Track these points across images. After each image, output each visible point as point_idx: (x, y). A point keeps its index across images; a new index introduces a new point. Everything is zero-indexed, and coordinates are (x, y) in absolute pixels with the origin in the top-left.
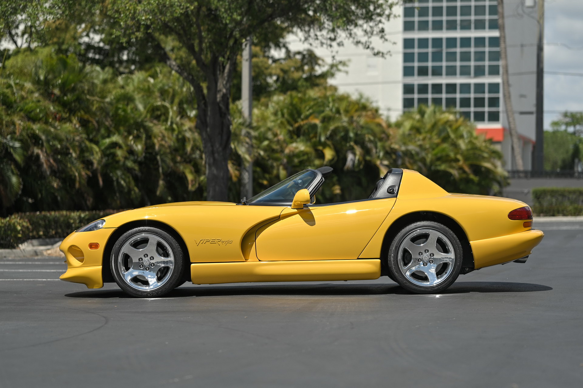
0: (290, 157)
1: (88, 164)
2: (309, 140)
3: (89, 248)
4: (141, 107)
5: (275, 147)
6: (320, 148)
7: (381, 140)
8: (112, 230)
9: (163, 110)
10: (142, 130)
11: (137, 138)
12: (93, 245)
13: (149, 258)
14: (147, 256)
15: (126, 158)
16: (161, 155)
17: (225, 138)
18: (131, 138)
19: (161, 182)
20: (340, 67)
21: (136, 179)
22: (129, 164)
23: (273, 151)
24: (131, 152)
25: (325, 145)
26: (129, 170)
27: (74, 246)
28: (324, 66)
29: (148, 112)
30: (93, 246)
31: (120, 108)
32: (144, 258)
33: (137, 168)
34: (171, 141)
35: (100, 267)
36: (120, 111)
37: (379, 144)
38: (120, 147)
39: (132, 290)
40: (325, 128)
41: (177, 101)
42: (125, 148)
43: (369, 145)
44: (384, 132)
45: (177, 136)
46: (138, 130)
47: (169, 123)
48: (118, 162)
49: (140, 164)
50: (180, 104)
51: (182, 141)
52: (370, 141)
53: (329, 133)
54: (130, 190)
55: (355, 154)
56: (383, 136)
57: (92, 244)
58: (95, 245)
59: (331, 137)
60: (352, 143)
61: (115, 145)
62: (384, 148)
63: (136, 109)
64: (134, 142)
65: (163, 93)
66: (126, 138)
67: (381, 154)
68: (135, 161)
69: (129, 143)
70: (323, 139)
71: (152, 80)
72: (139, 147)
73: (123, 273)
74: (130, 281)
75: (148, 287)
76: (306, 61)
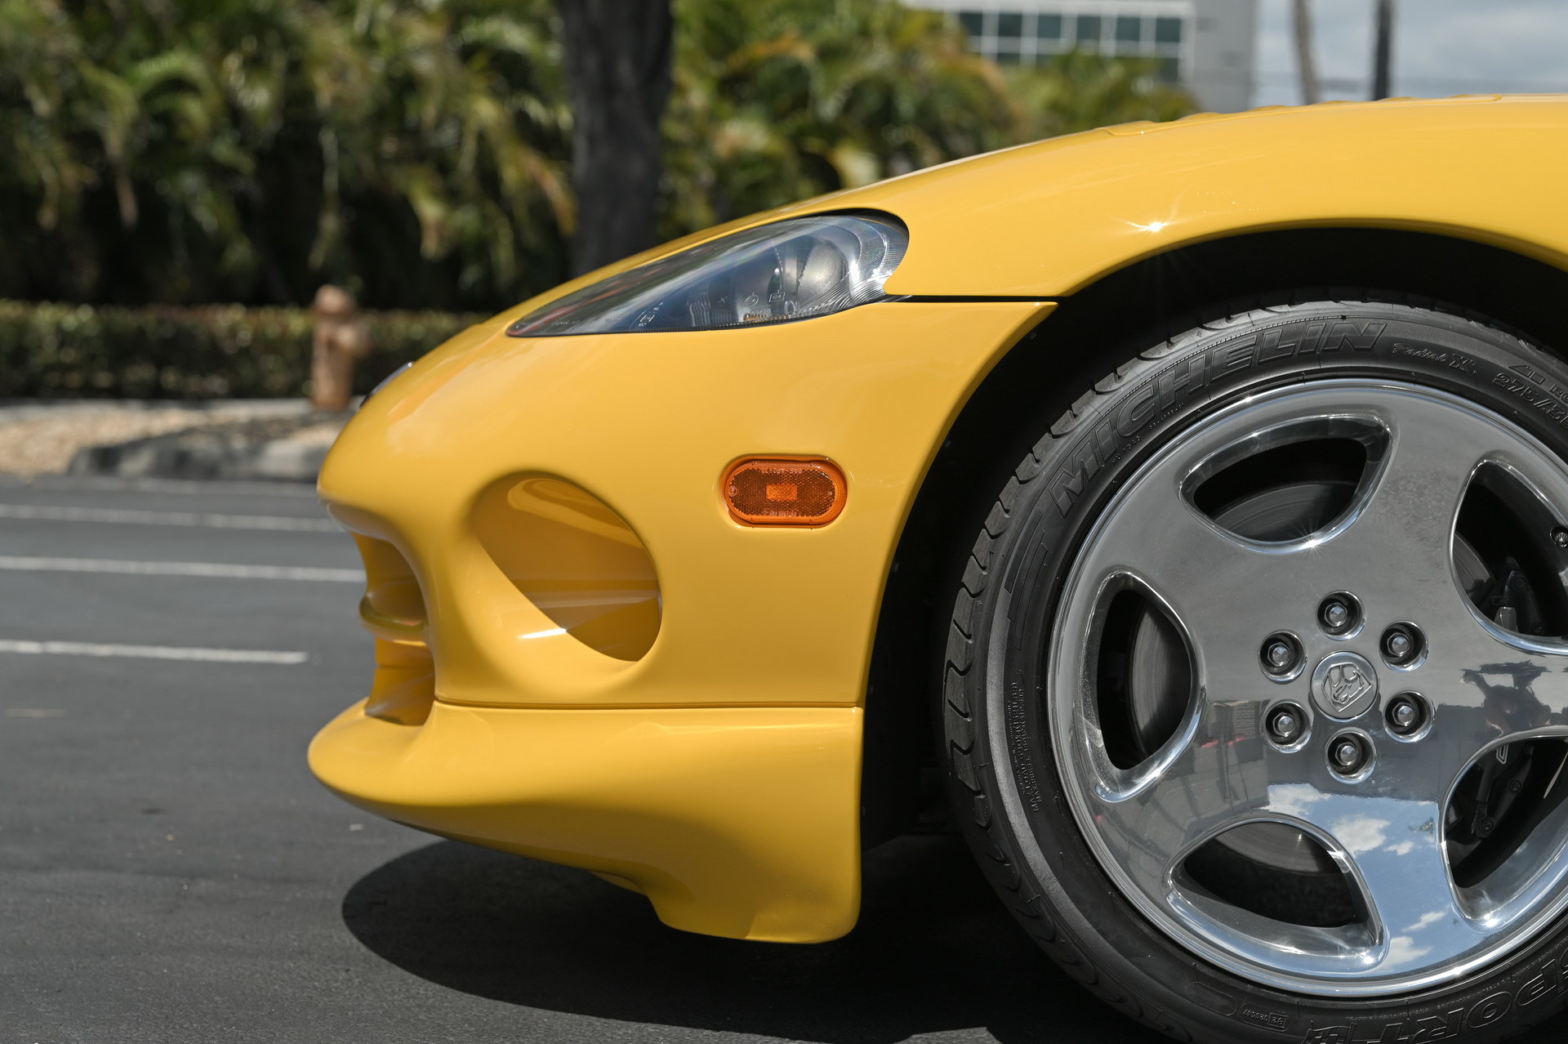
3: (723, 511)
8: (1008, 321)
10: (274, 39)
11: (255, 65)
12: (775, 479)
14: (1353, 611)
15: (215, 133)
16: (334, 129)
18: (234, 61)
19: (330, 222)
21: (243, 206)
22: (224, 152)
24: (234, 115)
25: (833, 134)
26: (224, 173)
27: (537, 486)
30: (772, 493)
32: (1312, 638)
33: (248, 167)
34: (365, 84)
35: (848, 724)
38: (197, 92)
39: (1187, 986)
40: (831, 80)
42: (214, 99)
44: (995, 105)
45: (389, 65)
46: (260, 38)
48: (182, 144)
49: (261, 154)
51: (405, 85)
54: (221, 246)
57: (764, 468)
58: (793, 478)
59: (845, 112)
61: (177, 84)
64: (245, 81)
66: (215, 64)
68: (244, 145)
69: (227, 82)
70: (828, 111)
72: (259, 97)
73: (1103, 790)
74: (1170, 882)
75: (1366, 958)
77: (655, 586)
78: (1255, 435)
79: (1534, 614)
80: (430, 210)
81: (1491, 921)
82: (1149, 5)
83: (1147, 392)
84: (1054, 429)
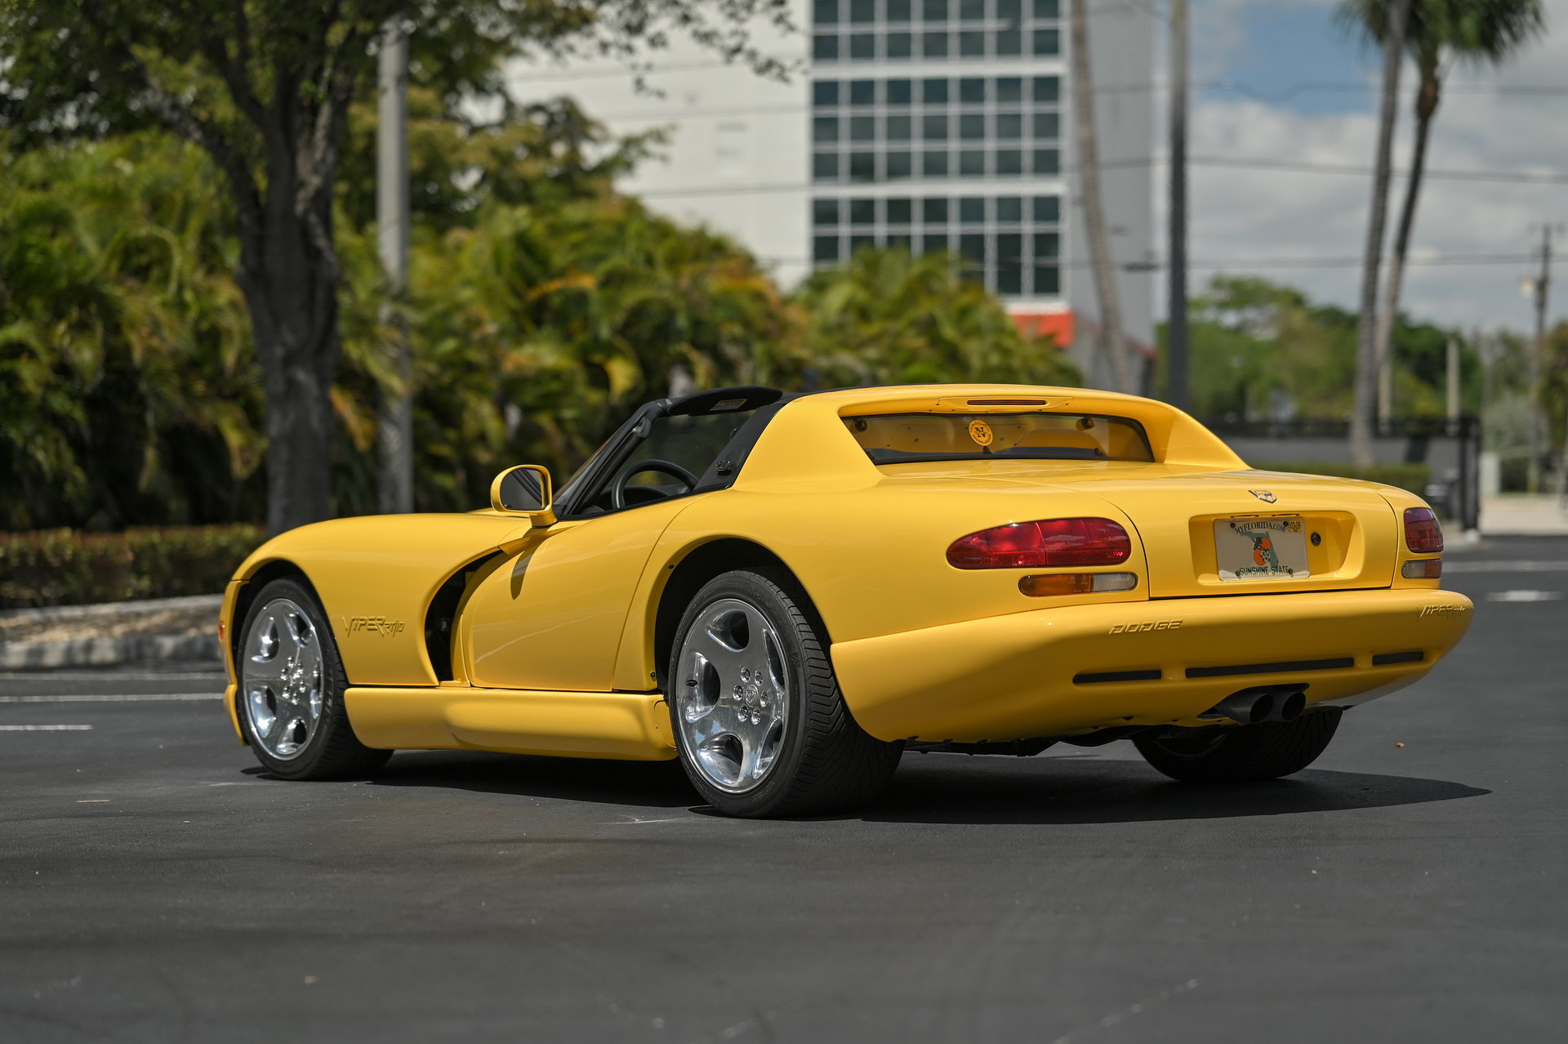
2: (567, 337)
4: (90, 243)
5: (475, 355)
6: (597, 358)
7: (764, 336)
9: (155, 252)
10: (93, 308)
11: (81, 328)
15: (48, 387)
16: (150, 379)
17: (320, 318)
18: (62, 327)
19: (151, 455)
20: (651, 146)
21: (78, 446)
22: (59, 403)
23: (470, 367)
24: (64, 369)
25: (610, 351)
26: (58, 421)
28: (605, 143)
29: (112, 256)
31: (30, 246)
33: (79, 414)
34: (177, 338)
36: (32, 256)
37: (758, 348)
38: (32, 355)
40: (611, 304)
41: (195, 224)
42: (45, 358)
43: (731, 351)
44: (770, 316)
45: (197, 322)
46: (83, 306)
47: (173, 287)
48: (23, 397)
49: (92, 403)
50: (206, 233)
51: (210, 338)
52: (735, 340)
53: (620, 317)
54: (60, 479)
55: (691, 373)
56: (769, 325)
59: (623, 330)
60: (684, 346)
61: (16, 349)
62: (771, 358)
63: (77, 248)
64: (72, 341)
65: (157, 204)
66: (45, 331)
68: (72, 397)
69: (56, 342)
70: (605, 332)
71: (127, 168)
72: (86, 355)
76: (557, 129)
80: (234, 438)
82: (1028, 187)
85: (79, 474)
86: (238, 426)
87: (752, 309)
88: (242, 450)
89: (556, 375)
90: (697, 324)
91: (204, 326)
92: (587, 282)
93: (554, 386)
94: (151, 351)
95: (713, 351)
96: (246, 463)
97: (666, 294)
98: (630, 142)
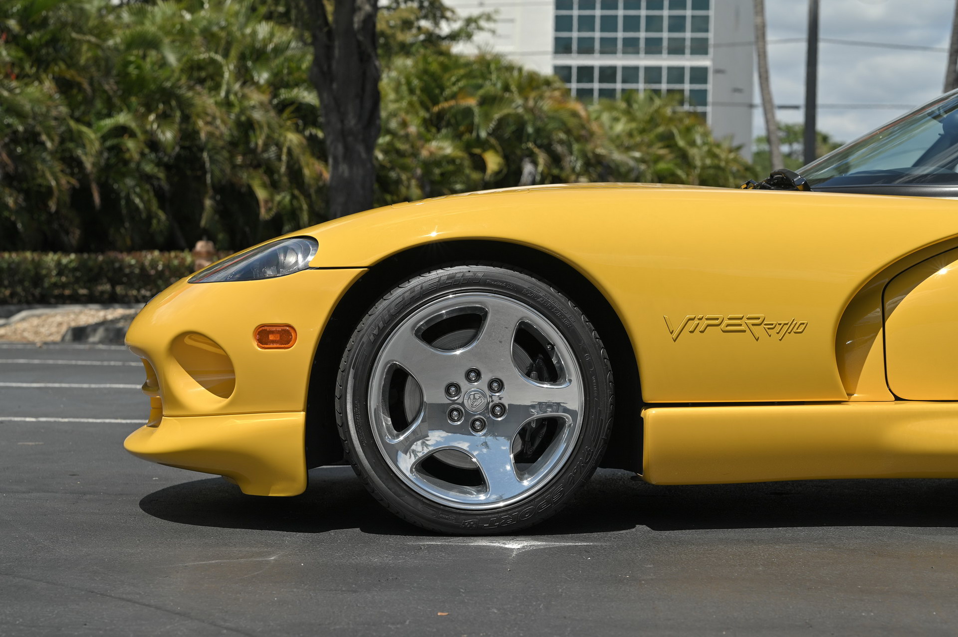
0: (428, 165)
1: (72, 163)
2: (457, 136)
3: (255, 344)
4: (172, 58)
5: (402, 146)
6: (477, 151)
7: (578, 139)
8: (349, 276)
9: (211, 69)
10: (174, 103)
11: (164, 118)
12: (272, 332)
13: (482, 384)
14: (478, 374)
15: (143, 156)
16: (209, 151)
17: (368, 104)
18: (152, 117)
19: (208, 203)
20: (483, 23)
21: (159, 194)
22: (148, 168)
24: (153, 145)
25: (486, 146)
26: (148, 178)
27: (193, 336)
28: (455, 21)
29: (182, 70)
30: (271, 337)
31: (130, 63)
32: (464, 384)
33: (162, 175)
34: (224, 128)
35: (299, 418)
36: (132, 70)
37: (576, 147)
38: (132, 135)
39: (420, 506)
40: (487, 117)
41: (234, 53)
42: (141, 137)
43: (559, 149)
44: (583, 127)
45: (238, 116)
46: (167, 102)
47: (223, 94)
48: (126, 163)
49: (168, 167)
50: (242, 57)
52: (561, 142)
53: (492, 125)
54: (150, 216)
55: (535, 163)
56: (583, 132)
57: (268, 329)
58: (278, 332)
59: (494, 133)
60: (530, 145)
61: (121, 131)
62: (584, 154)
63: (163, 64)
64: (158, 127)
65: (209, 36)
67: (579, 165)
68: (159, 163)
69: (148, 127)
70: (483, 134)
71: (188, 17)
72: (167, 136)
73: (388, 438)
74: (414, 470)
75: (482, 497)
76: (424, 12)
77: (233, 372)
78: (444, 312)
79: (546, 375)
80: (261, 194)
81: (526, 483)
82: (687, 62)
83: (400, 299)
84: (369, 313)
85: (162, 216)
86: (264, 186)
87: (572, 122)
88: (266, 202)
89: (451, 160)
90: (538, 131)
91: (243, 118)
92: (471, 102)
93: (451, 168)
94: (210, 135)
95: (548, 148)
96: (269, 210)
97: (520, 110)
98: (469, 21)
